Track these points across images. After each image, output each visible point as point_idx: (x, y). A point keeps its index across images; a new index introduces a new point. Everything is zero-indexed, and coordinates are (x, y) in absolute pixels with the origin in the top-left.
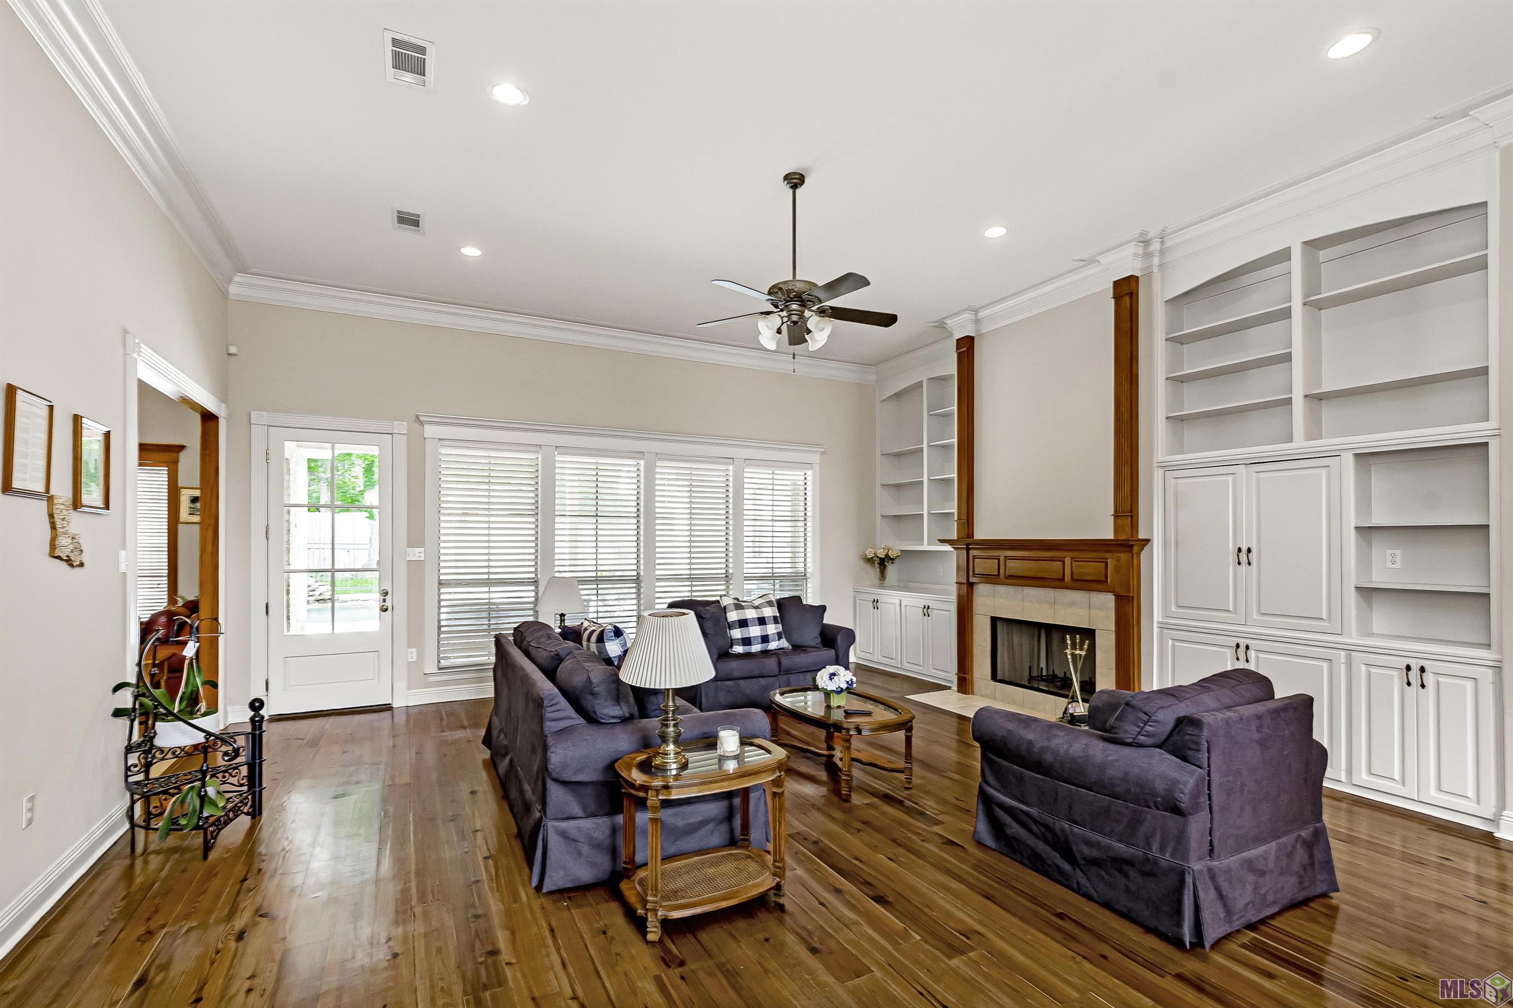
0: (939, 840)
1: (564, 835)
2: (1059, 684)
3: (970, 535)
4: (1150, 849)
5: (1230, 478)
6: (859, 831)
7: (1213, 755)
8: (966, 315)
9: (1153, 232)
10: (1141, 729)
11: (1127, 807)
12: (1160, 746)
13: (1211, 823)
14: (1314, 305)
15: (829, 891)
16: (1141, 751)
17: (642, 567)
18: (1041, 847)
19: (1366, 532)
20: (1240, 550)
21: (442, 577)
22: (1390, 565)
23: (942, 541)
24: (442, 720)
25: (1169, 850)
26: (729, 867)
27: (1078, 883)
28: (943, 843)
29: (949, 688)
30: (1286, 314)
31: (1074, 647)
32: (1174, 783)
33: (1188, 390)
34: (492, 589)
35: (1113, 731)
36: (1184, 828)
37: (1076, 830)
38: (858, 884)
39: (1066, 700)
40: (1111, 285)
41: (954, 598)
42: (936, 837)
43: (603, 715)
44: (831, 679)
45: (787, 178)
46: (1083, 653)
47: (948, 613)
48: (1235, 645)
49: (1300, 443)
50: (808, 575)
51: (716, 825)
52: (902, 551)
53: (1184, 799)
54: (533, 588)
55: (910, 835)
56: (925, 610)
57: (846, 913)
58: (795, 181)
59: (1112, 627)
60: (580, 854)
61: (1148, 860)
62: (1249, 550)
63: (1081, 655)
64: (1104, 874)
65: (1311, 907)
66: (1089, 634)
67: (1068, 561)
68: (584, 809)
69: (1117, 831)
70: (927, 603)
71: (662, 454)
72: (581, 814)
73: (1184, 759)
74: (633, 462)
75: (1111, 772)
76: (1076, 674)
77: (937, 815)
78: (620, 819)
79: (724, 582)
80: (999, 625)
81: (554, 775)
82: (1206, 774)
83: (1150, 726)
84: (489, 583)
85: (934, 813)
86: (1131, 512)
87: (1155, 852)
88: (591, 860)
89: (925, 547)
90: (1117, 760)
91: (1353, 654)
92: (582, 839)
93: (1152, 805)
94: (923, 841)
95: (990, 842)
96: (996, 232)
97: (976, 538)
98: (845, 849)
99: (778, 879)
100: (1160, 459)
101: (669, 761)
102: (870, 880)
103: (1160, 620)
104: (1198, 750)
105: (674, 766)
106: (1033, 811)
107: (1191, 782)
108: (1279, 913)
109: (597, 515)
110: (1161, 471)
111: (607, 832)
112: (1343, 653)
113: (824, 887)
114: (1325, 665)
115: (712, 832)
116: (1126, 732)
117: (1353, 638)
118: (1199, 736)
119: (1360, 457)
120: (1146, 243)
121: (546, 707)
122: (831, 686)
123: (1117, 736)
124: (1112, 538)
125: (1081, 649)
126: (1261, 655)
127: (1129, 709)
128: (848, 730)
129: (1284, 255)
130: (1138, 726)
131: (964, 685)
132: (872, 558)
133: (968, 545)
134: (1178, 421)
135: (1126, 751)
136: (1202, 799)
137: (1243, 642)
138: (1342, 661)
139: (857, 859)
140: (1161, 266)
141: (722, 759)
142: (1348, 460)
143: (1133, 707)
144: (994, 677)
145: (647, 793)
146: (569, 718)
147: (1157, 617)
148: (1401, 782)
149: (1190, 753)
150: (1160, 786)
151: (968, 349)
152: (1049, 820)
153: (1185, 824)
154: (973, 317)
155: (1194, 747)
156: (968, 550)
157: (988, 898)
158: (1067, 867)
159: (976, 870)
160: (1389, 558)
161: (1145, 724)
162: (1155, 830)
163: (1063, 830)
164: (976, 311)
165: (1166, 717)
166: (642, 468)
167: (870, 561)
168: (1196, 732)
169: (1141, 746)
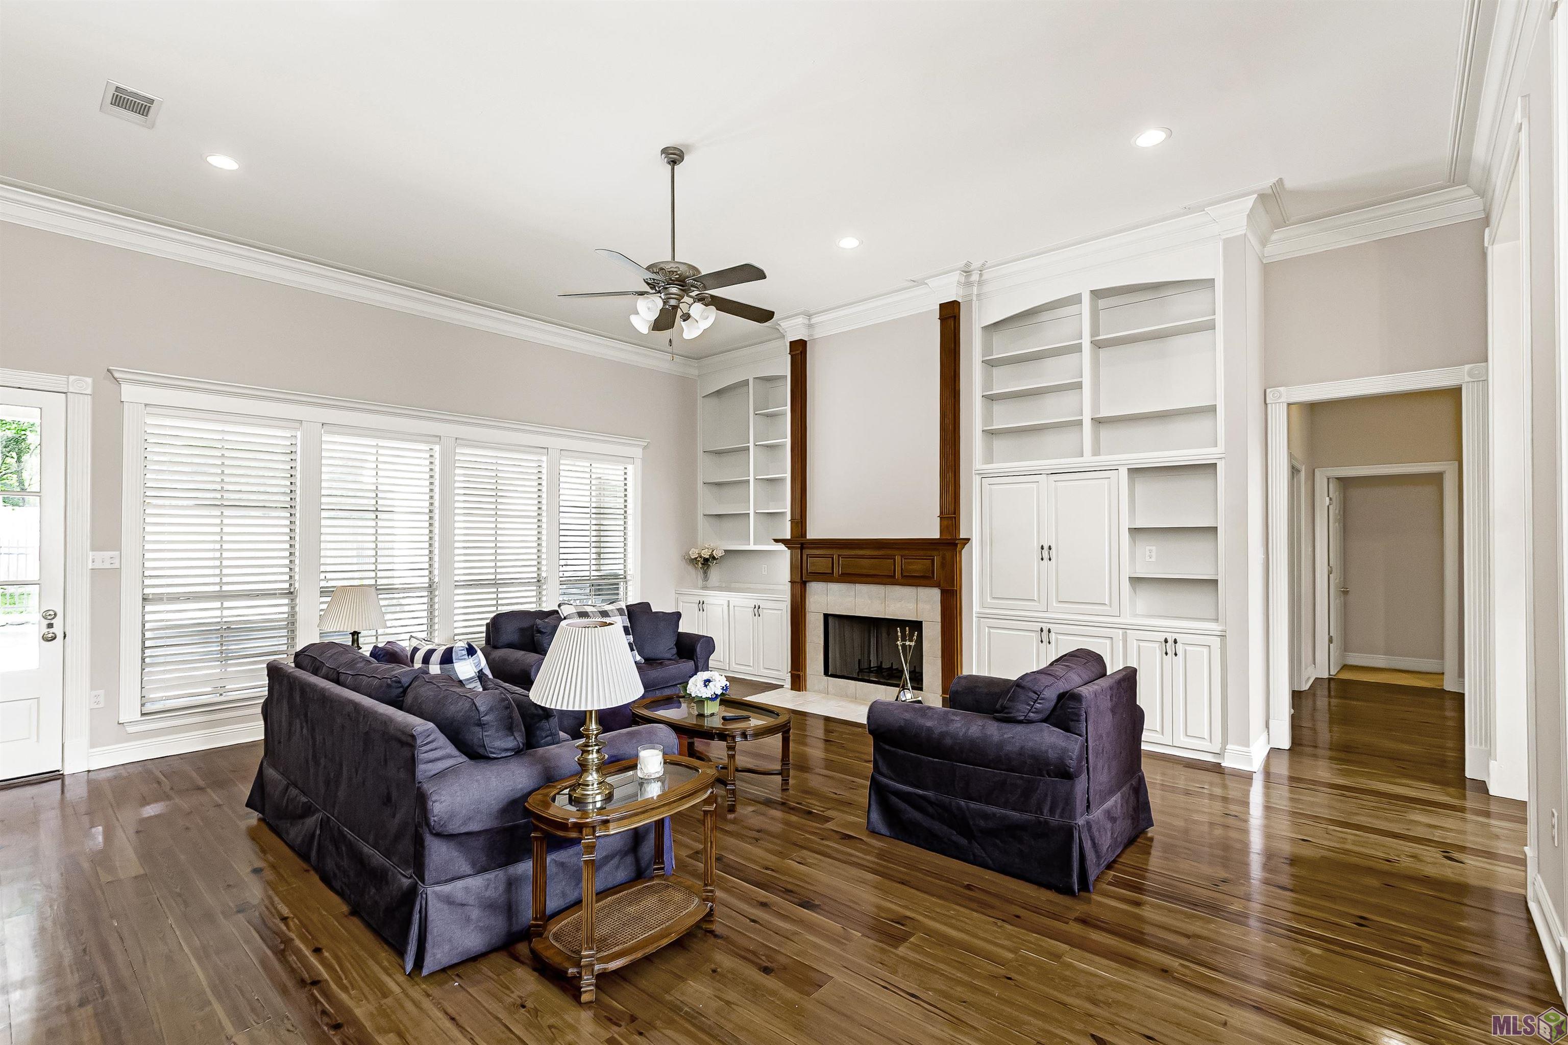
0: (837, 837)
1: (449, 901)
2: (885, 674)
3: (804, 534)
4: (1042, 814)
5: (1035, 485)
6: (757, 840)
7: (1089, 723)
8: (801, 319)
9: (976, 264)
10: (1032, 708)
11: (1022, 778)
12: (1045, 720)
13: (1088, 783)
14: (1097, 345)
15: (754, 907)
16: (1032, 727)
17: (436, 572)
18: (937, 827)
19: (1134, 531)
20: (1042, 548)
21: (147, 591)
22: (1148, 559)
23: (776, 541)
24: (159, 783)
25: (1058, 811)
26: (650, 901)
27: (974, 855)
28: (842, 839)
29: (782, 686)
30: (1078, 348)
31: (904, 639)
32: (1065, 751)
33: (998, 408)
34: (226, 604)
35: (1006, 711)
36: (1071, 790)
37: (972, 806)
38: (781, 894)
39: (898, 689)
40: (938, 307)
41: (787, 597)
42: (833, 834)
43: (494, 748)
44: (706, 686)
45: (665, 151)
46: (913, 644)
47: (780, 612)
48: (1039, 629)
49: (1088, 459)
50: (628, 578)
51: (621, 859)
52: (725, 551)
53: (1072, 763)
54: (286, 601)
55: (807, 836)
56: (756, 609)
57: (781, 925)
58: (674, 156)
59: (938, 618)
60: (468, 920)
61: (1040, 822)
62: (1050, 548)
63: (910, 646)
64: (998, 842)
65: (1140, 842)
66: (917, 626)
67: (898, 558)
68: (473, 865)
69: (1011, 801)
70: (757, 603)
71: (462, 439)
72: (469, 872)
73: (1067, 730)
74: (425, 447)
75: (1009, 748)
76: (906, 665)
77: (823, 812)
78: (525, 867)
79: (535, 588)
80: (830, 620)
81: (438, 829)
82: (1085, 741)
83: (1039, 703)
84: (222, 596)
85: (821, 811)
86: (955, 514)
87: (1046, 816)
88: (481, 924)
89: (752, 547)
90: (1013, 738)
91: (1128, 631)
92: (471, 902)
93: (1045, 772)
94: (822, 839)
95: (884, 830)
96: (849, 243)
97: (808, 538)
98: (754, 862)
99: (710, 904)
100: (978, 467)
101: (588, 793)
102: (789, 887)
103: (978, 610)
104: (1078, 721)
105: (599, 798)
106: (929, 794)
107: (1077, 748)
108: (1122, 852)
109: (377, 510)
110: (978, 478)
111: (501, 888)
112: (1121, 631)
113: (749, 904)
114: (1108, 642)
115: (617, 867)
116: (1018, 711)
117: (1126, 619)
118: (1080, 709)
119: (1134, 472)
120: (967, 272)
121: (420, 747)
122: (706, 693)
123: (1012, 715)
124: (938, 536)
125: (911, 640)
126: (1060, 637)
127: (1019, 690)
128: (734, 737)
129: (1075, 299)
130: (1029, 705)
131: (798, 682)
132: (696, 558)
133: (802, 544)
134: (990, 434)
135: (1019, 728)
136: (1084, 763)
137: (1046, 627)
138: (1121, 638)
139: (767, 869)
140: (978, 295)
141: (642, 783)
142: (1124, 472)
143: (1023, 688)
144: (826, 673)
145: (581, 832)
146: (449, 756)
147: (976, 608)
148: (1161, 732)
149: (1072, 723)
150: (1052, 755)
151: (801, 352)
152: (945, 798)
153: (1073, 786)
154: (806, 322)
155: (1076, 718)
156: (802, 549)
157: (903, 883)
158: (964, 842)
159: (881, 859)
160: (1148, 553)
161: (1034, 703)
162: (1046, 795)
163: (959, 808)
164: (809, 316)
165: (1051, 695)
166: (437, 455)
167: (693, 561)
168: (1077, 705)
169: (1030, 722)
